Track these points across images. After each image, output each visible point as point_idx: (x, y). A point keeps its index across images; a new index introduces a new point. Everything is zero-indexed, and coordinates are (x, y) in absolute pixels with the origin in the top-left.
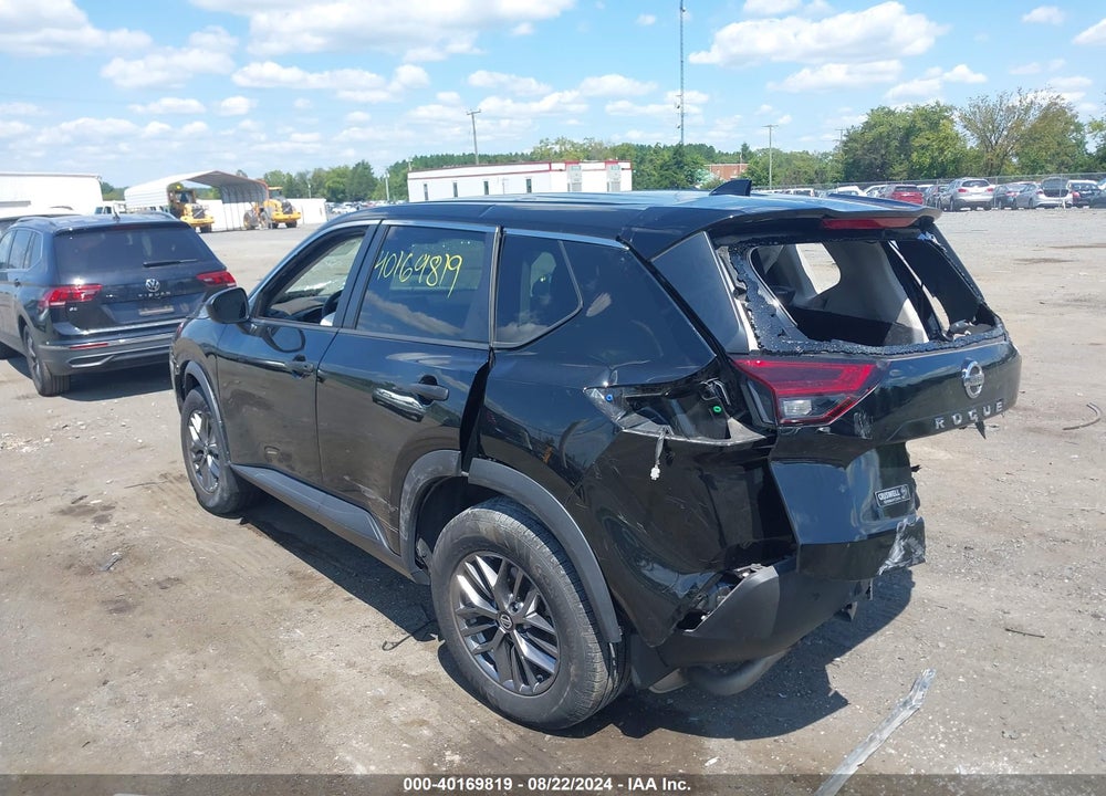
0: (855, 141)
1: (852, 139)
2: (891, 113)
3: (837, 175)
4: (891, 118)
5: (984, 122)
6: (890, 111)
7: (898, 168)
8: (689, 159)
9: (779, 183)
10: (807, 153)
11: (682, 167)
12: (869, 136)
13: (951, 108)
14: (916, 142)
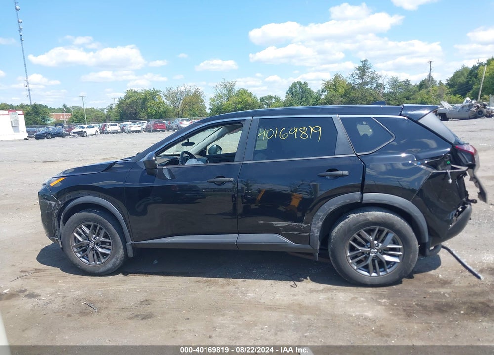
0: (123, 103)
1: (121, 103)
2: (135, 92)
3: (116, 118)
4: (136, 94)
5: (173, 97)
6: (135, 91)
7: (143, 115)
8: (41, 111)
9: (90, 122)
10: (94, 109)
11: (38, 115)
12: (129, 101)
13: (159, 91)
14: (149, 104)
